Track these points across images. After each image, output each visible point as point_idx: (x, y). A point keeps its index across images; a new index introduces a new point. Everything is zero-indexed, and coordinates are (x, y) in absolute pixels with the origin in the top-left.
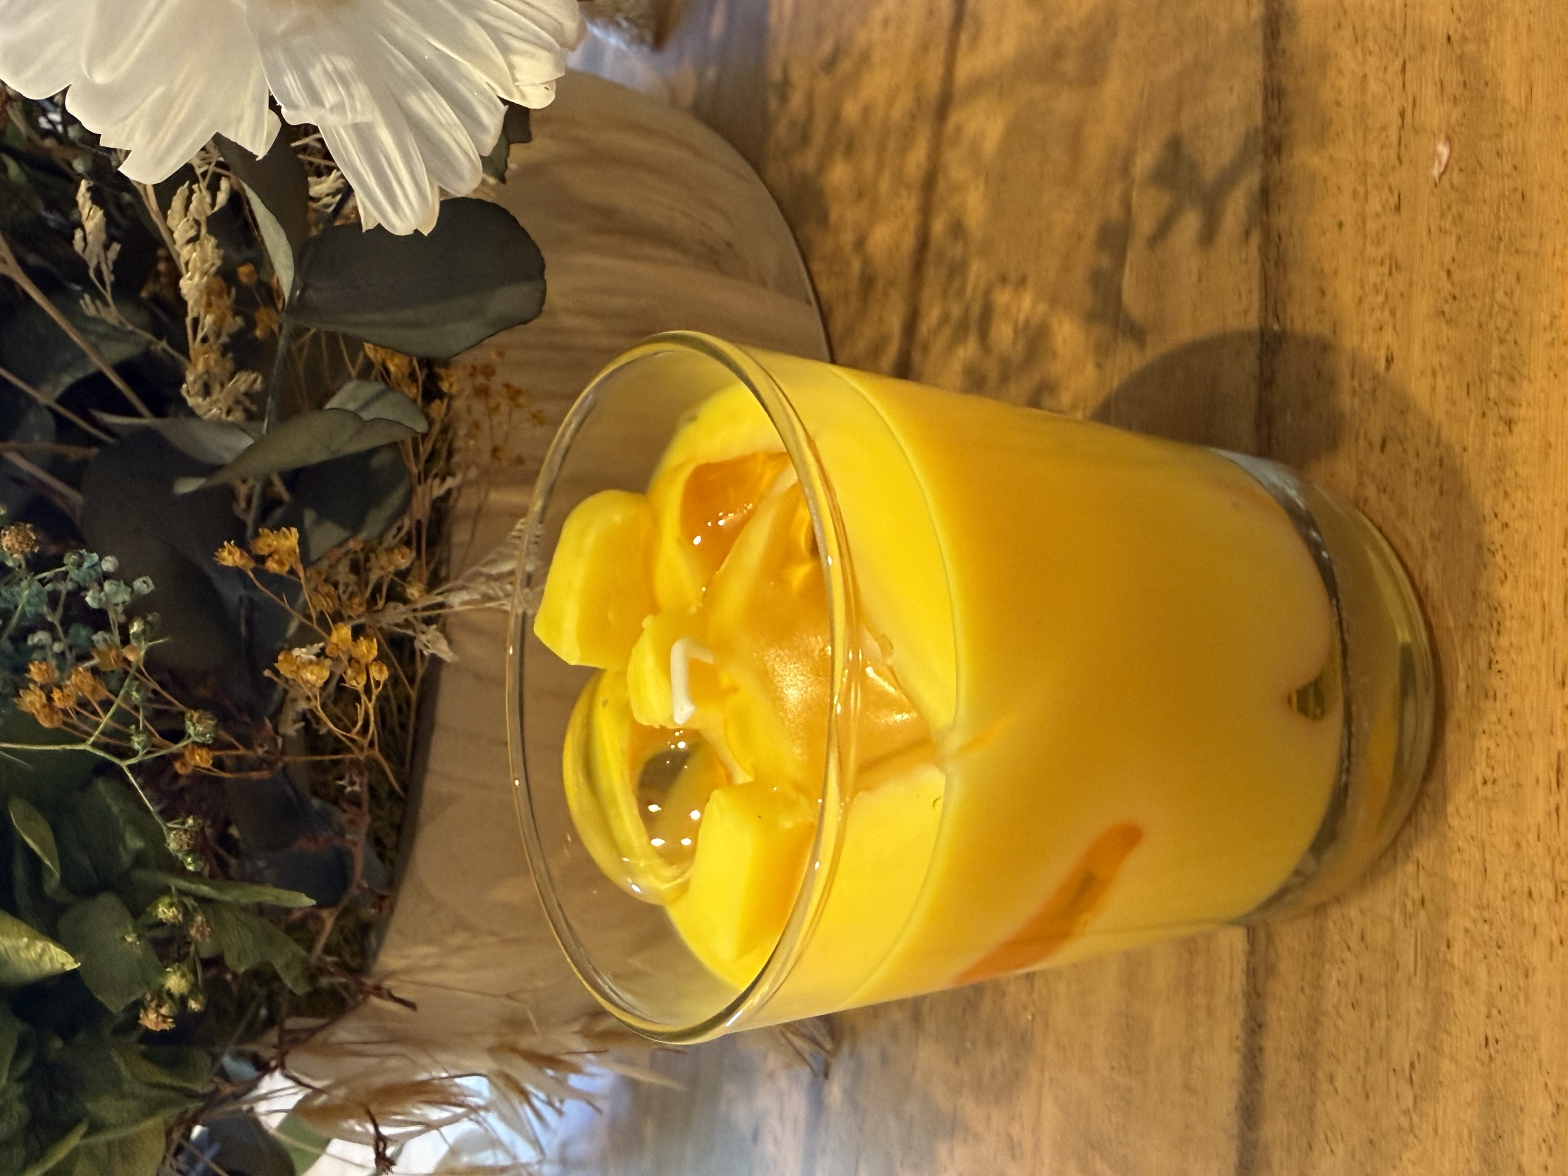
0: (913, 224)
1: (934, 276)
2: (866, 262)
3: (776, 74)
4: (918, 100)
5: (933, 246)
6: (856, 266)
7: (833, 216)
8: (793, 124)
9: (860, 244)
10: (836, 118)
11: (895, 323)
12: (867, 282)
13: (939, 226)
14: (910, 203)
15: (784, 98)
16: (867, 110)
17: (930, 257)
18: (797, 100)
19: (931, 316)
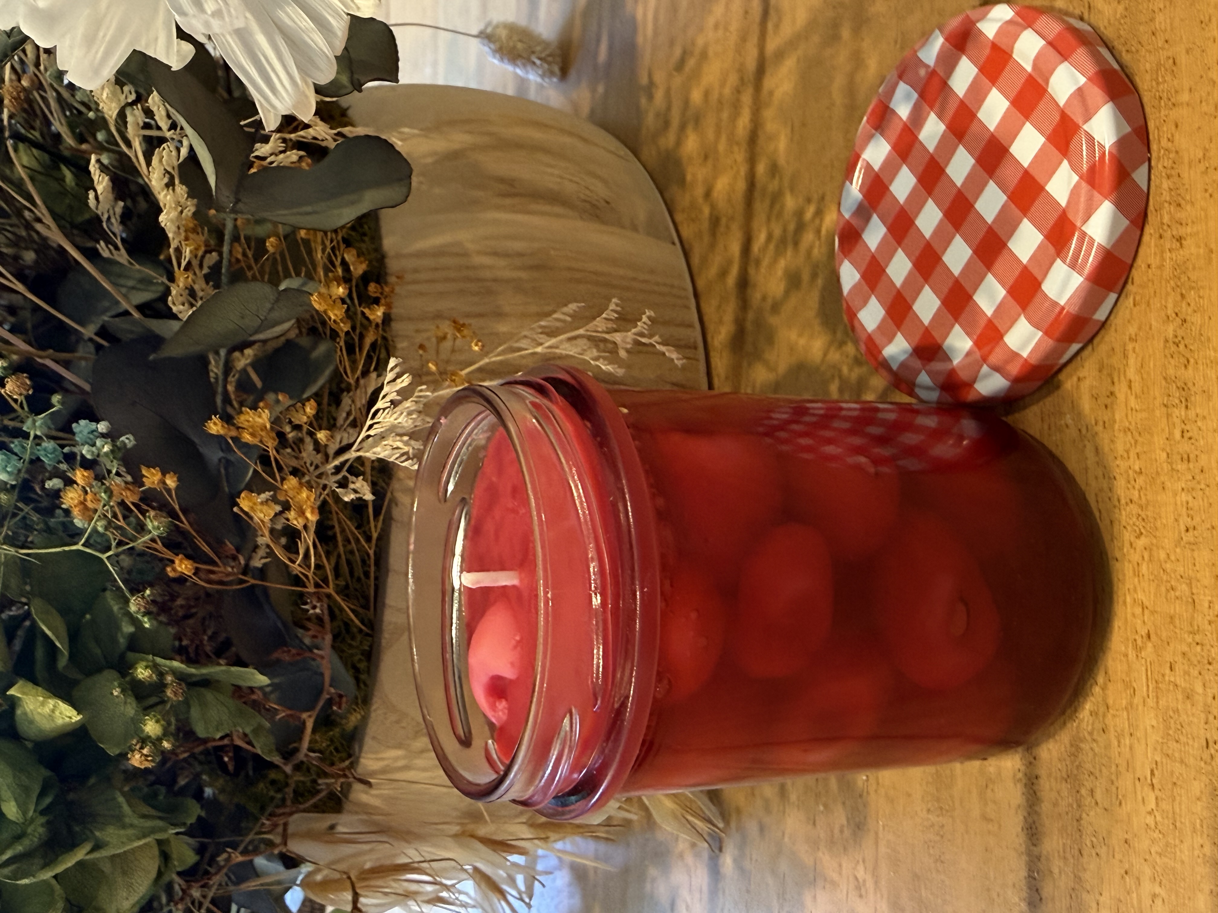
0: (743, 170)
1: (760, 207)
2: (713, 207)
3: (644, 80)
4: (742, 79)
5: (758, 186)
6: (706, 211)
7: (689, 178)
8: (658, 115)
9: (708, 194)
10: (686, 102)
11: (735, 248)
12: (715, 221)
13: (761, 168)
14: (740, 156)
15: (650, 97)
16: (707, 94)
17: (757, 194)
18: (659, 95)
19: (761, 238)
